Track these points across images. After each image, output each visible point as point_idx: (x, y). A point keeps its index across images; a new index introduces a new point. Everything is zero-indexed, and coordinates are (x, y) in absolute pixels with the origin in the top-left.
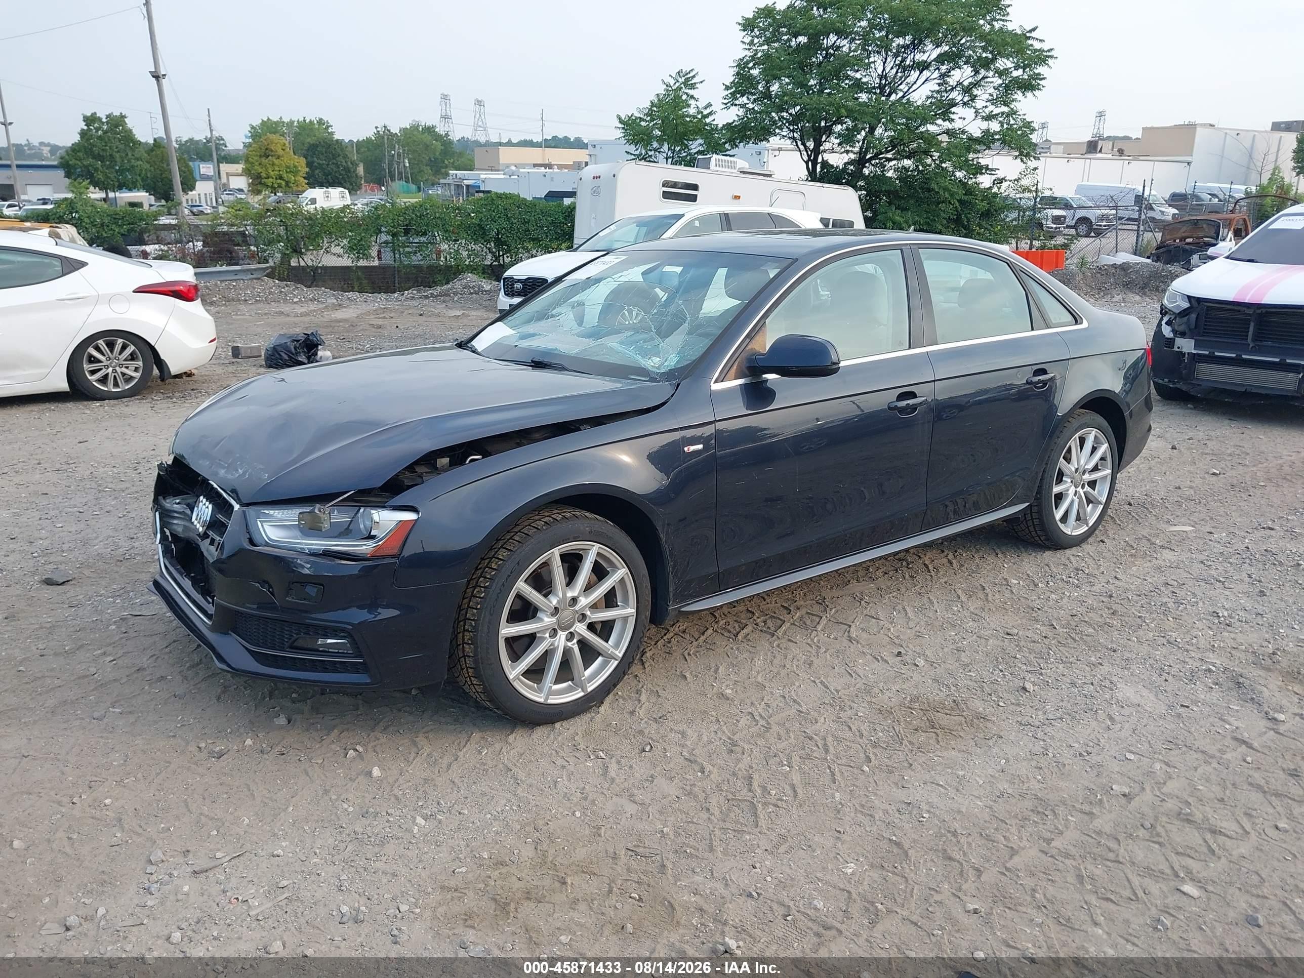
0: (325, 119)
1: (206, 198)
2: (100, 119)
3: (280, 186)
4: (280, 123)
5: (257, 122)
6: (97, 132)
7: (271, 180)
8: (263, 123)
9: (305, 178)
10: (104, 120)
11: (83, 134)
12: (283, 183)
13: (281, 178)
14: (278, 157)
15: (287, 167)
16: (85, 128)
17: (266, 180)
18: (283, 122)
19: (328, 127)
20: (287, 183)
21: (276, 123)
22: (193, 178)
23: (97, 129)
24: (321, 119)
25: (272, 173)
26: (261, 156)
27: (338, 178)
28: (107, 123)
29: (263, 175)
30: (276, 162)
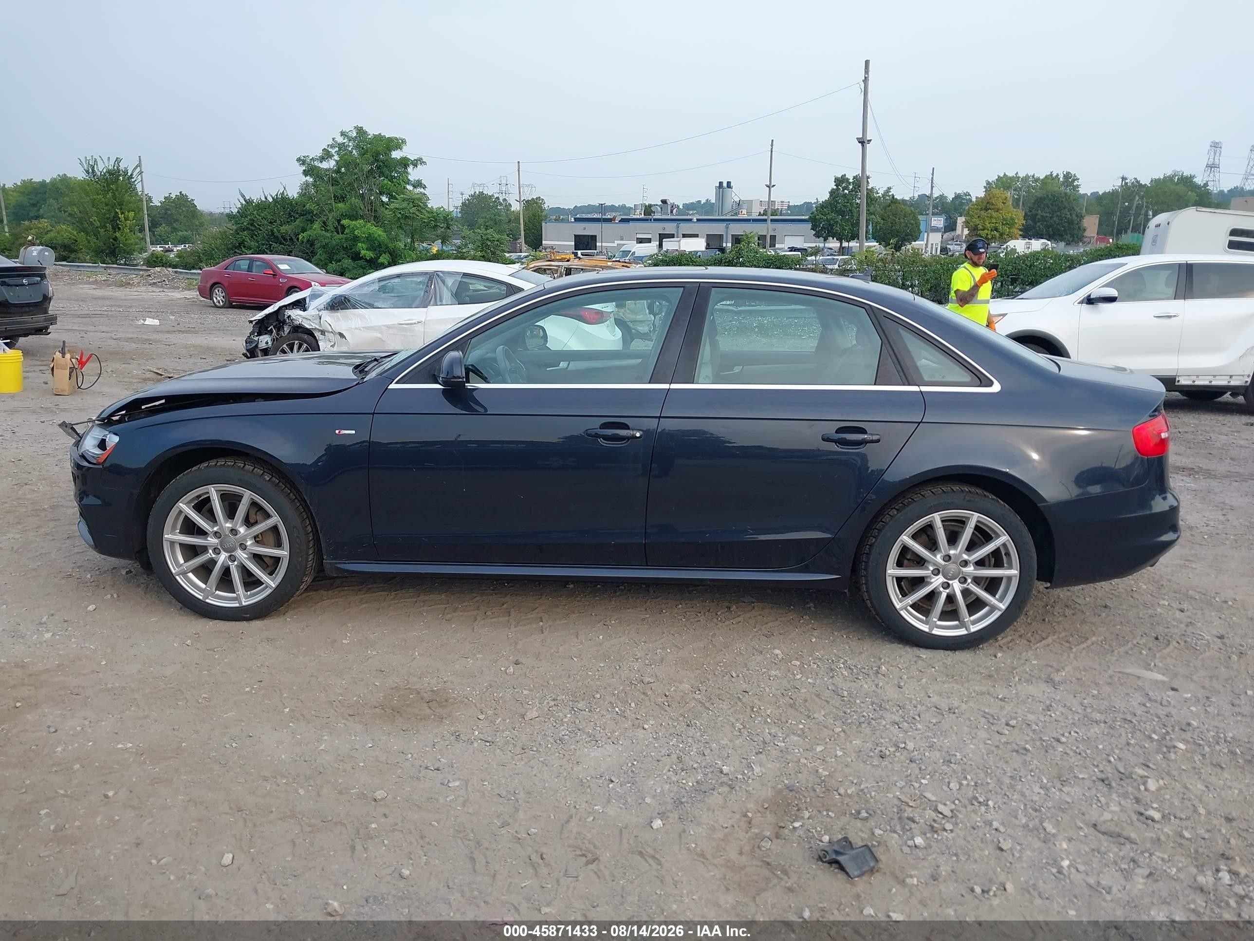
0: (1073, 173)
1: (932, 248)
2: (848, 180)
3: (994, 237)
4: (1016, 178)
5: (993, 178)
6: (843, 191)
7: (986, 231)
8: (999, 179)
9: (1020, 230)
10: (851, 181)
11: (832, 192)
12: (997, 235)
13: (996, 230)
14: (998, 210)
15: (1004, 219)
16: (835, 187)
17: (981, 232)
18: (1019, 177)
19: (1074, 180)
20: (1001, 235)
21: (1012, 178)
22: (919, 229)
23: (844, 189)
24: (1068, 173)
25: (989, 225)
26: (981, 209)
27: (1059, 230)
28: (853, 183)
29: (980, 227)
30: (995, 214)
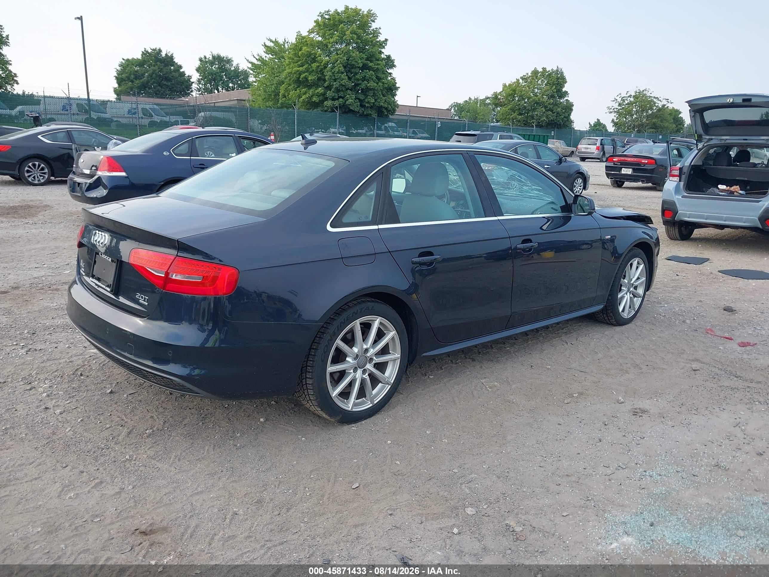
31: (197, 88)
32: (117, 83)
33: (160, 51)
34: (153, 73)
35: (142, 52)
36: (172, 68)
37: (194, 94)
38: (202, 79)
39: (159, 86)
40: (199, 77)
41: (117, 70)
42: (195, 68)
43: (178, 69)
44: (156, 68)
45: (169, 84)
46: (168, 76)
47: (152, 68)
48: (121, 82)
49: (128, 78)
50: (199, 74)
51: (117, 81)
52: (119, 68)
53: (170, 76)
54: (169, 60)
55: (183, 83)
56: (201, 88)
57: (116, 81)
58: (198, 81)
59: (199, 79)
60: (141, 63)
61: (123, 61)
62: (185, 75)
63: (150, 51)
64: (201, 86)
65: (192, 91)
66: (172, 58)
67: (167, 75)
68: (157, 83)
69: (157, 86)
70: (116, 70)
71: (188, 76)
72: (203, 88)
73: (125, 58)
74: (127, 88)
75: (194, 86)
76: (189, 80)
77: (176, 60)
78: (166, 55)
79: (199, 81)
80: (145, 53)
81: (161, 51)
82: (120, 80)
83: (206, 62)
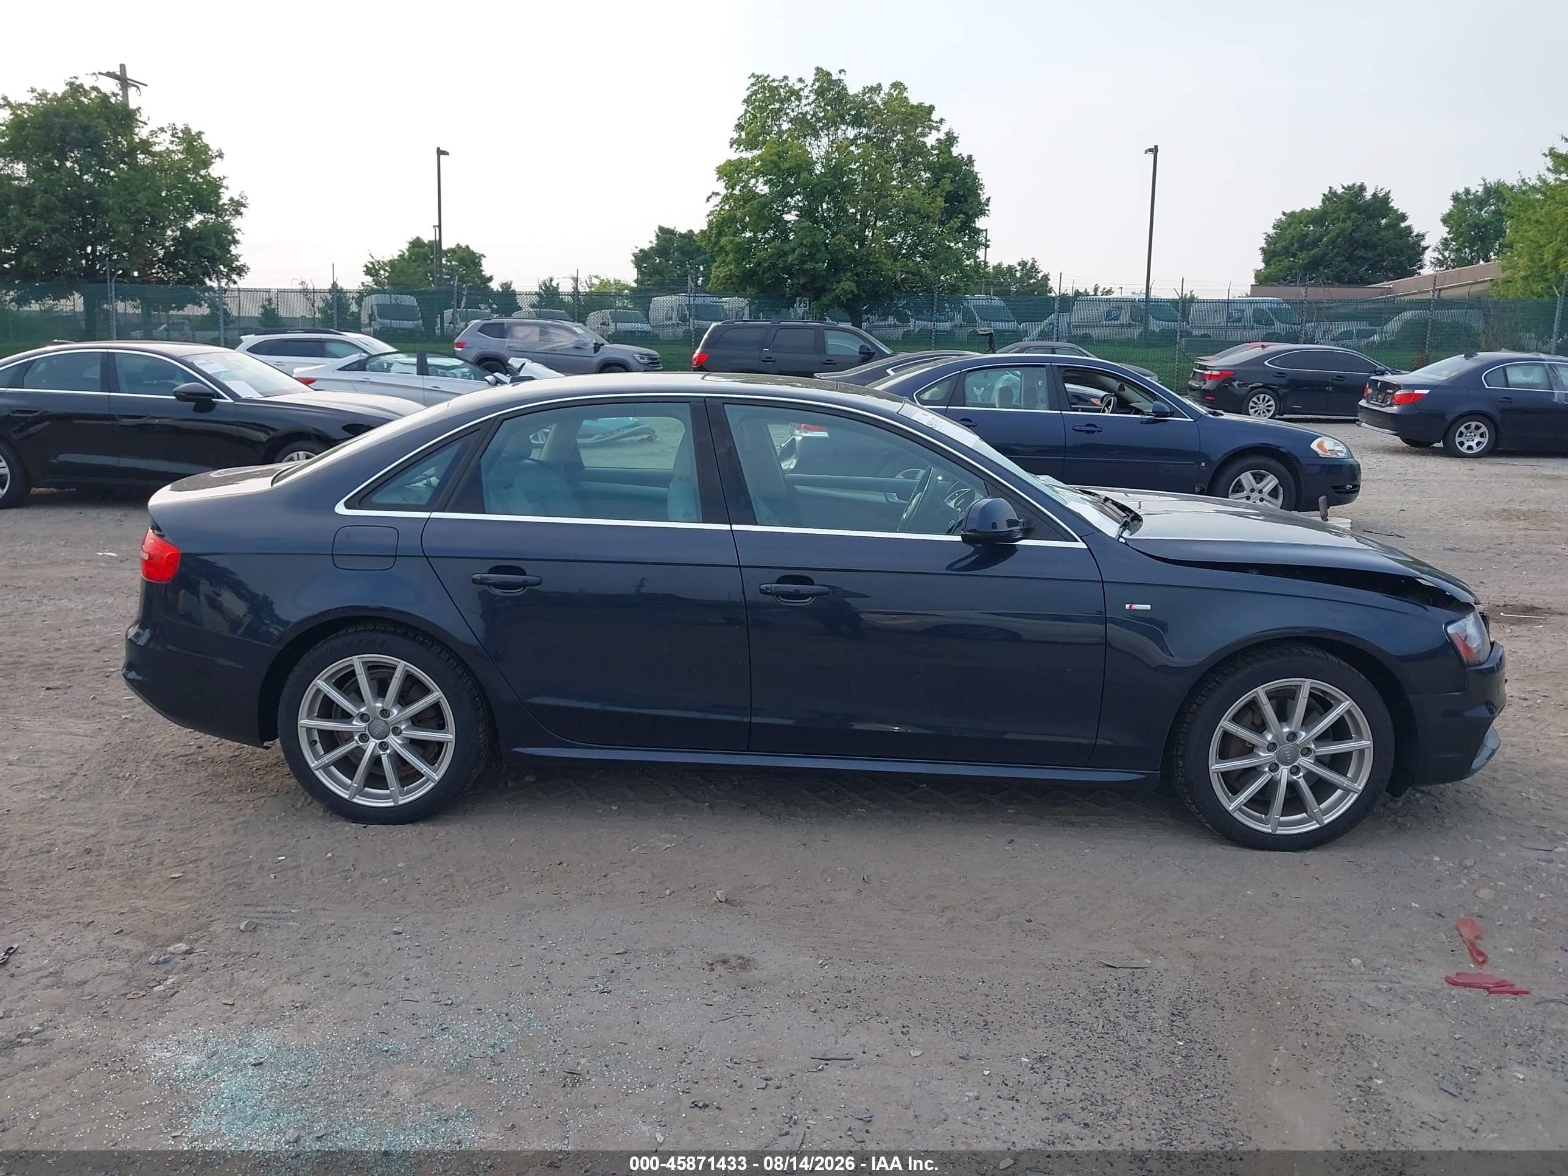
31: (1438, 259)
32: (1264, 261)
33: (1362, 188)
34: (1338, 236)
35: (1324, 195)
36: (1384, 221)
37: (1427, 271)
38: (1452, 240)
39: (1347, 260)
40: (1446, 235)
41: (1269, 236)
42: (1440, 216)
43: (1395, 222)
44: (1349, 223)
45: (1370, 254)
46: (1370, 239)
47: (1340, 225)
48: (1270, 259)
49: (1286, 249)
50: (1447, 229)
51: (1265, 257)
52: (1271, 232)
53: (1374, 240)
54: (1381, 204)
55: (1402, 251)
56: (1446, 259)
57: (1261, 257)
58: (1443, 244)
59: (1446, 239)
60: (1316, 218)
61: (1284, 218)
62: (1412, 233)
63: (1340, 191)
64: (1447, 254)
65: (1421, 267)
66: (1386, 199)
67: (1367, 238)
68: (1343, 255)
69: (1343, 262)
70: (1265, 236)
71: (1417, 236)
72: (1452, 257)
73: (1288, 212)
74: (1281, 271)
75: (1429, 256)
76: (1417, 243)
77: (1394, 204)
78: (1375, 195)
79: (1445, 243)
80: (1331, 197)
81: (1365, 189)
82: (1270, 254)
83: (1468, 202)
